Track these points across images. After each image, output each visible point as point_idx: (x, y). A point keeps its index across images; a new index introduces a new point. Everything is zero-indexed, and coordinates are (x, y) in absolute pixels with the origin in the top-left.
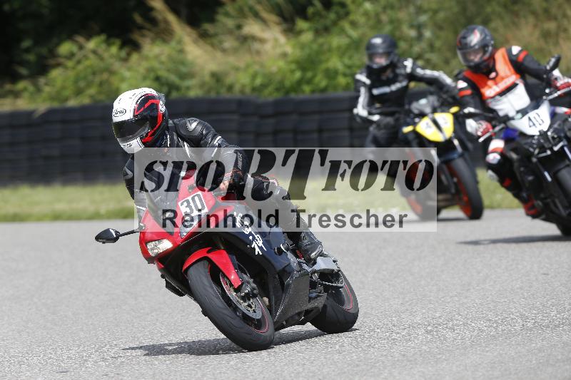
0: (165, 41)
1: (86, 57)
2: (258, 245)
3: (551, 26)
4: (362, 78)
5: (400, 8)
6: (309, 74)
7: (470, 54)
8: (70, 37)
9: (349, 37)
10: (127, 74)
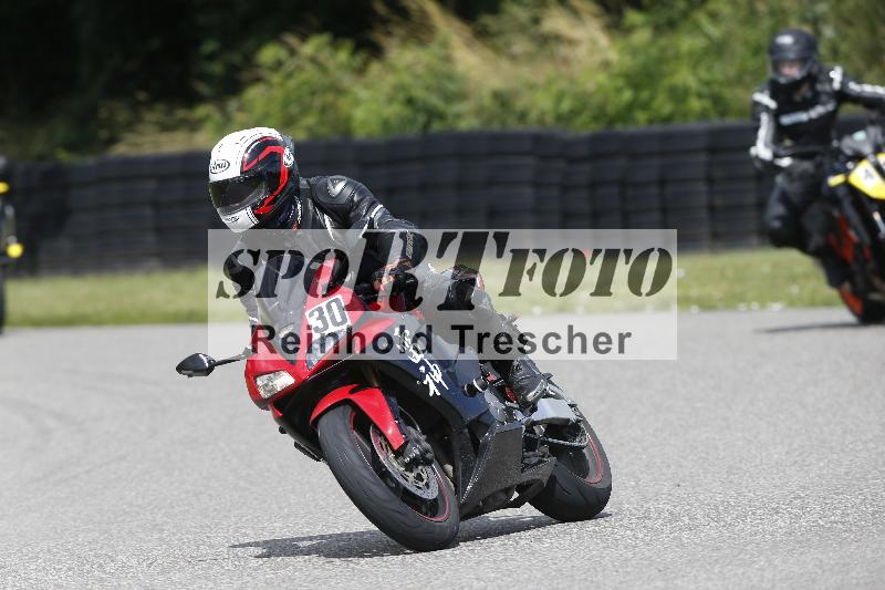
0: (422, 43)
1: (300, 68)
2: (434, 380)
4: (764, 99)
6: (645, 95)
8: (275, 36)
9: (707, 36)
10: (363, 94)
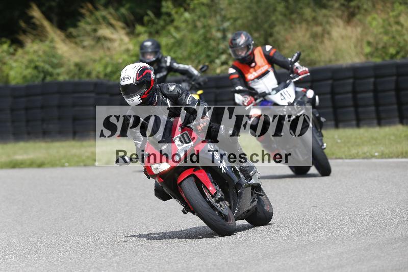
0: (41, 41)
3: (318, 29)
5: (210, 17)
7: (238, 51)
9: (174, 37)
10: (14, 64)
